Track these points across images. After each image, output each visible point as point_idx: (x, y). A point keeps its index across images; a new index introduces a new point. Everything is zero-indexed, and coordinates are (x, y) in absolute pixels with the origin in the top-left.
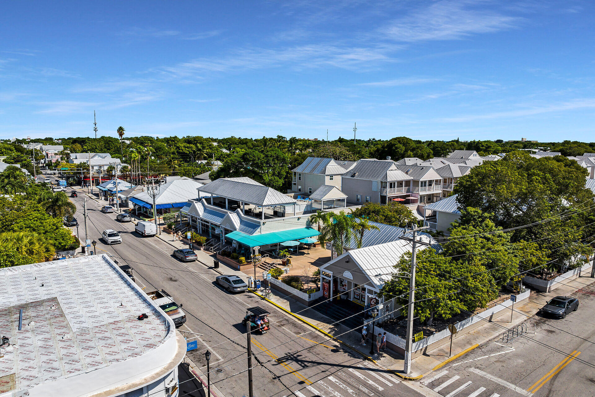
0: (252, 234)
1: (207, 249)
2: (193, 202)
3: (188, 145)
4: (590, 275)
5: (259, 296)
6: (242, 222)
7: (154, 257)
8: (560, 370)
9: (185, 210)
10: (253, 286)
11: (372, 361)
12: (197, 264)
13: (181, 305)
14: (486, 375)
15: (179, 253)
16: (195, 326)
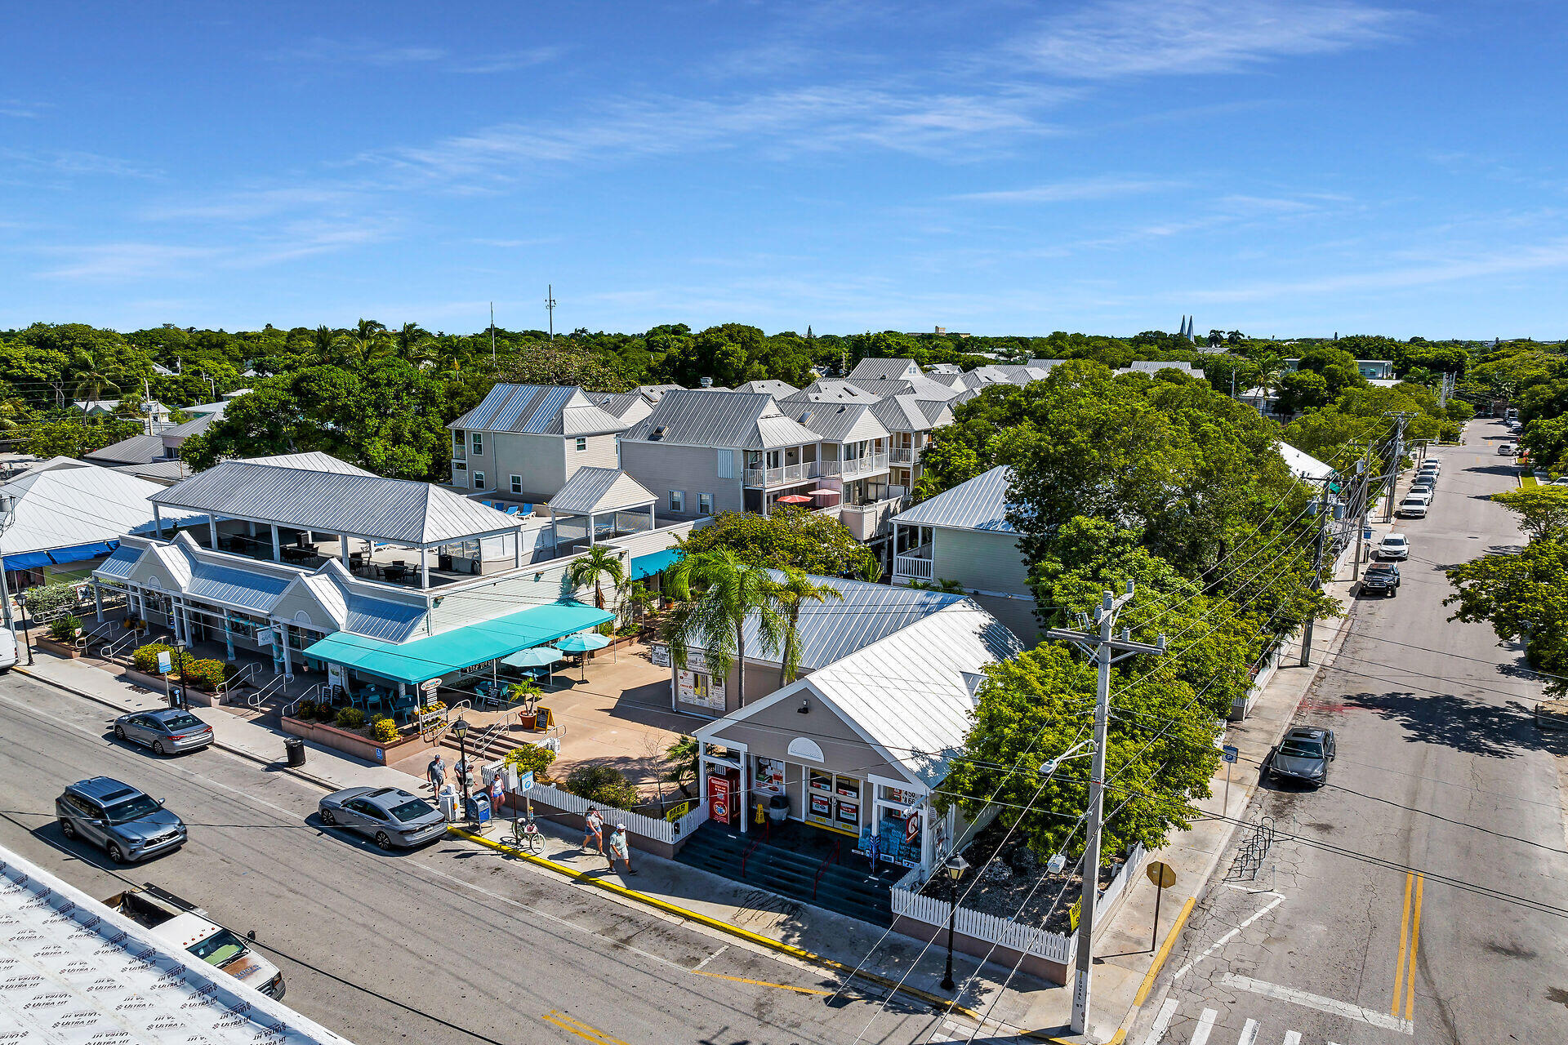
0: (402, 640)
1: (231, 701)
2: (147, 544)
3: (43, 353)
4: (1298, 662)
5: (492, 848)
6: (352, 601)
7: (39, 750)
8: (1416, 936)
9: (110, 572)
10: (460, 813)
11: (963, 1013)
12: (218, 760)
13: (252, 935)
14: (1271, 991)
15: (140, 728)
16: (320, 1005)
